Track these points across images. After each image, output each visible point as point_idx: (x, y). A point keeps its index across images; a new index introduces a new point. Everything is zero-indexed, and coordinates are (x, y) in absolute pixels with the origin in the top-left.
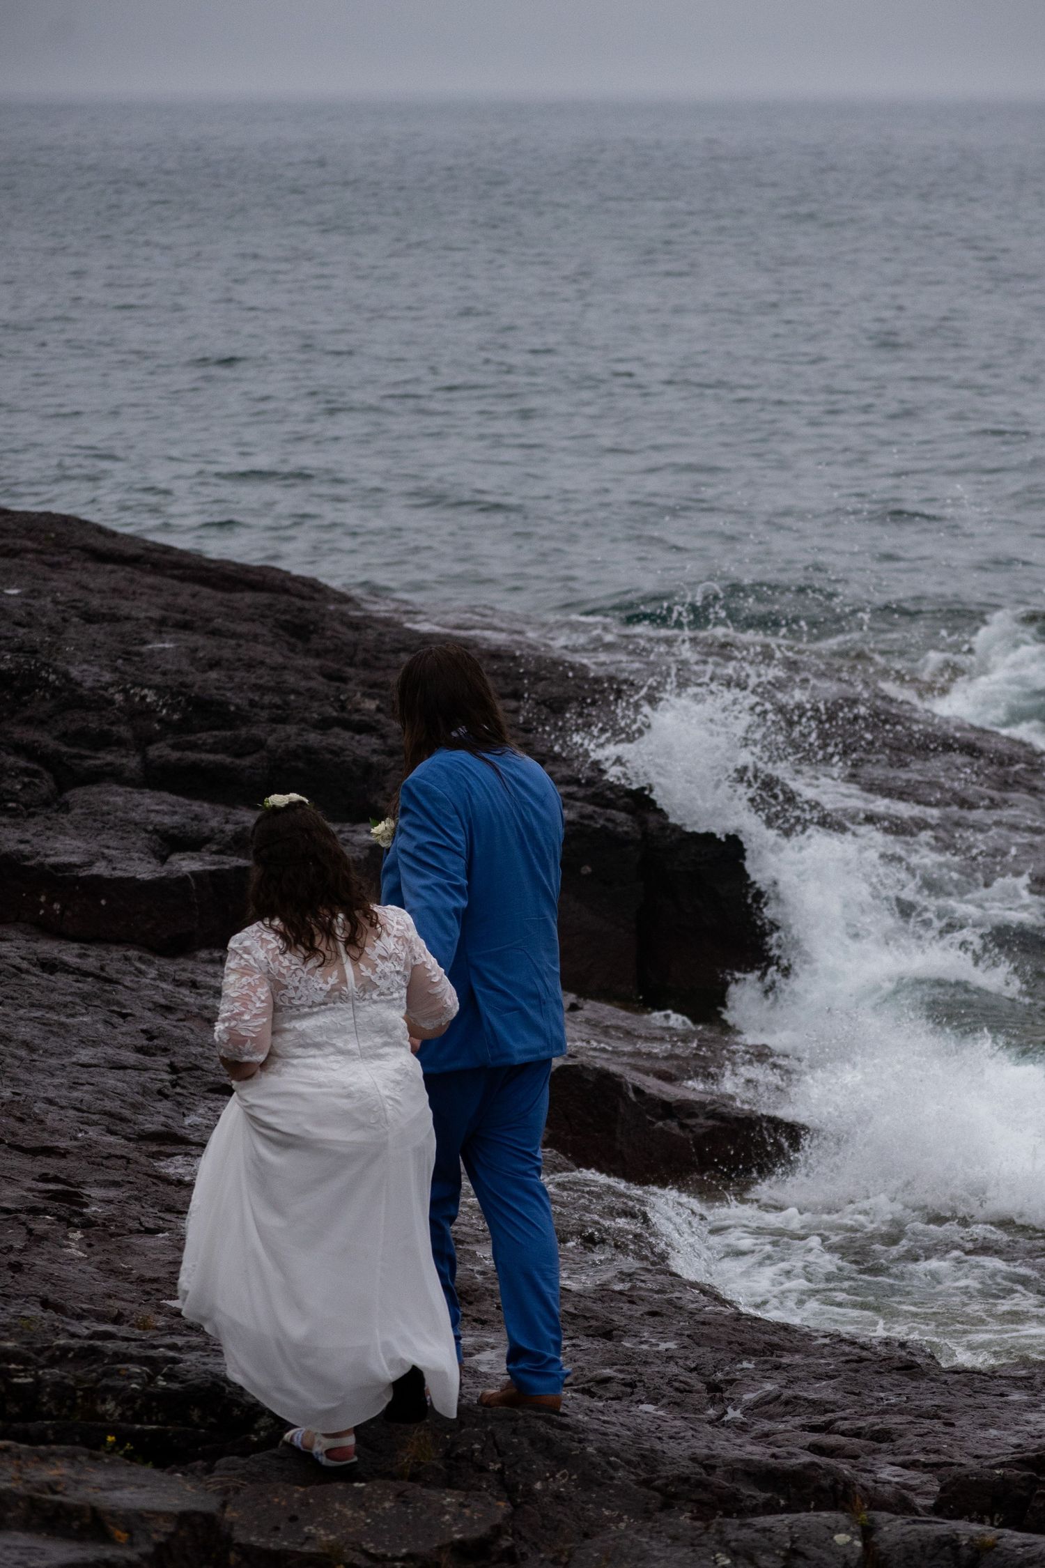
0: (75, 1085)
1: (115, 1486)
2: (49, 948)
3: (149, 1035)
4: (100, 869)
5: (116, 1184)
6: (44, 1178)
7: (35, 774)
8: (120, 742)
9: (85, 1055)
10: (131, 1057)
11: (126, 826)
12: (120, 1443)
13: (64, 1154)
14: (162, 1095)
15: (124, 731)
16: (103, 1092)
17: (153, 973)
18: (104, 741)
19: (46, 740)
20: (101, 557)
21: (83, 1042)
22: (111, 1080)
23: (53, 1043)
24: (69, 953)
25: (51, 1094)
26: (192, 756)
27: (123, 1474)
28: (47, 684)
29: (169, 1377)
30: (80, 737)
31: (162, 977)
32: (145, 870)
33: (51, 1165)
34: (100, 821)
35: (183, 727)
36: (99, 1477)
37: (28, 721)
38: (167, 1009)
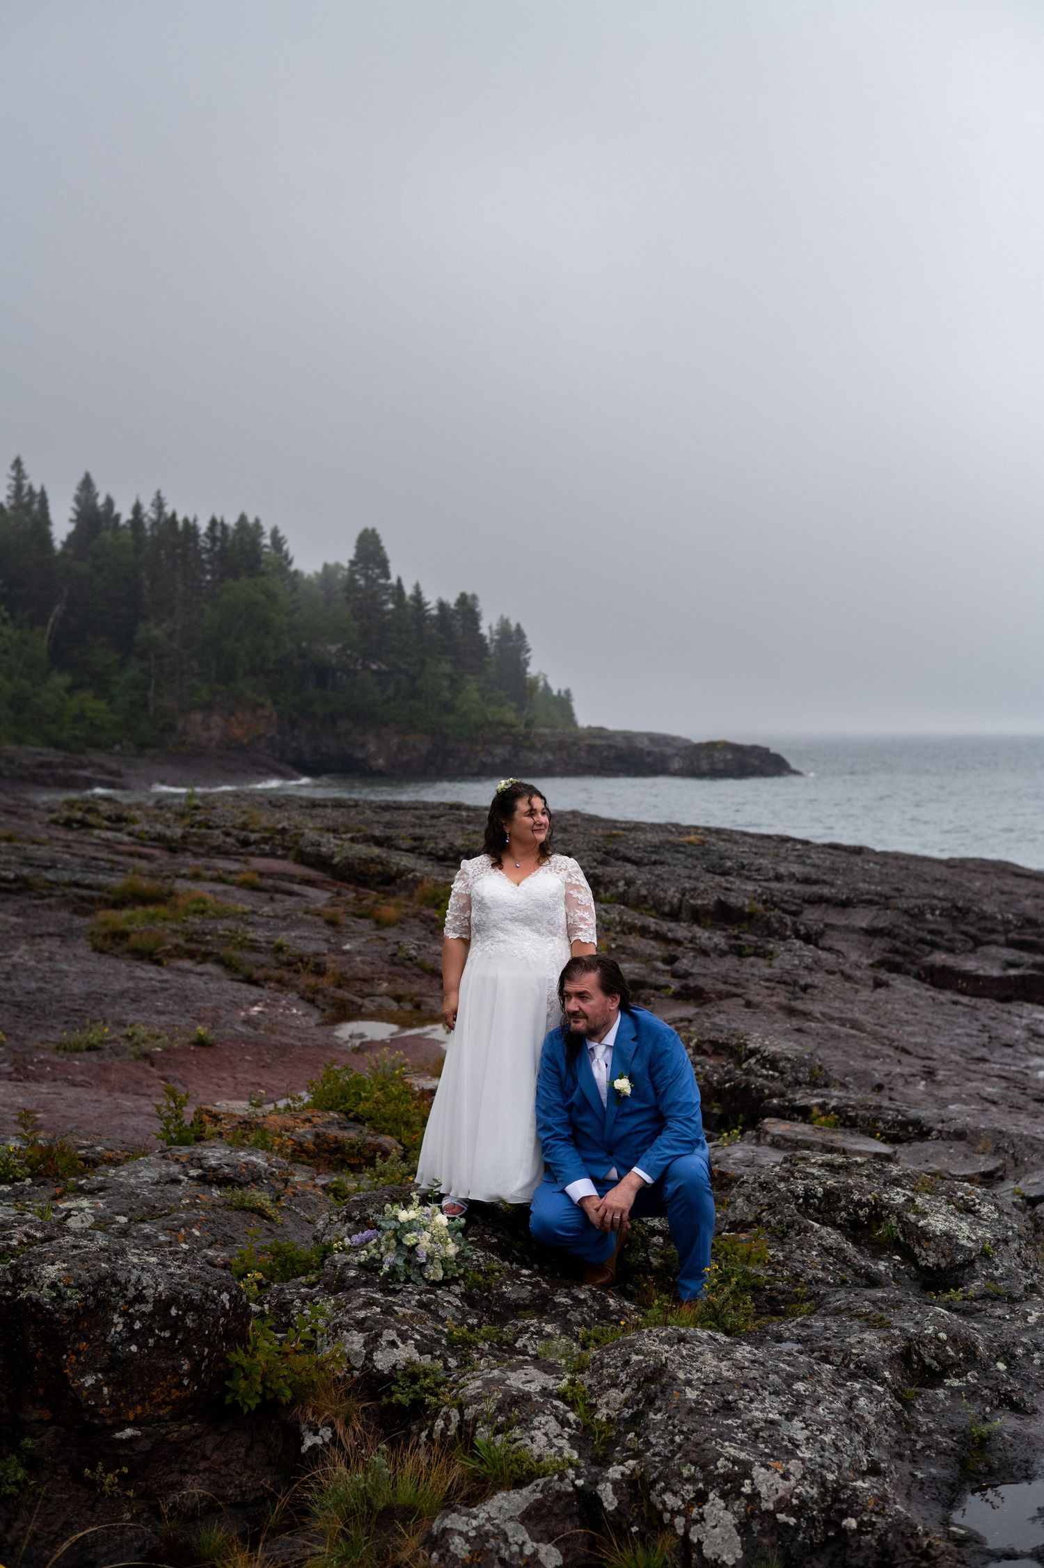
0: (952, 1040)
1: (856, 1143)
2: (957, 997)
3: (984, 1026)
4: (981, 972)
5: (950, 1070)
6: (924, 1066)
7: (965, 941)
8: (998, 932)
9: (958, 1031)
10: (975, 1033)
11: (994, 959)
12: (881, 1136)
13: (934, 1060)
14: (984, 1046)
15: (1000, 928)
16: (961, 1044)
17: (994, 1007)
18: (993, 931)
19: (972, 930)
20: (1017, 875)
21: (959, 1027)
22: (966, 1040)
23: (948, 1026)
24: (965, 1000)
25: (942, 1042)
26: (1023, 937)
27: (861, 1140)
28: (974, 912)
29: (903, 1116)
30: (983, 930)
31: (997, 1008)
32: (996, 973)
33: (928, 1063)
34: (986, 957)
35: (1022, 927)
36: (853, 1140)
37: (967, 924)
38: (994, 1019)
